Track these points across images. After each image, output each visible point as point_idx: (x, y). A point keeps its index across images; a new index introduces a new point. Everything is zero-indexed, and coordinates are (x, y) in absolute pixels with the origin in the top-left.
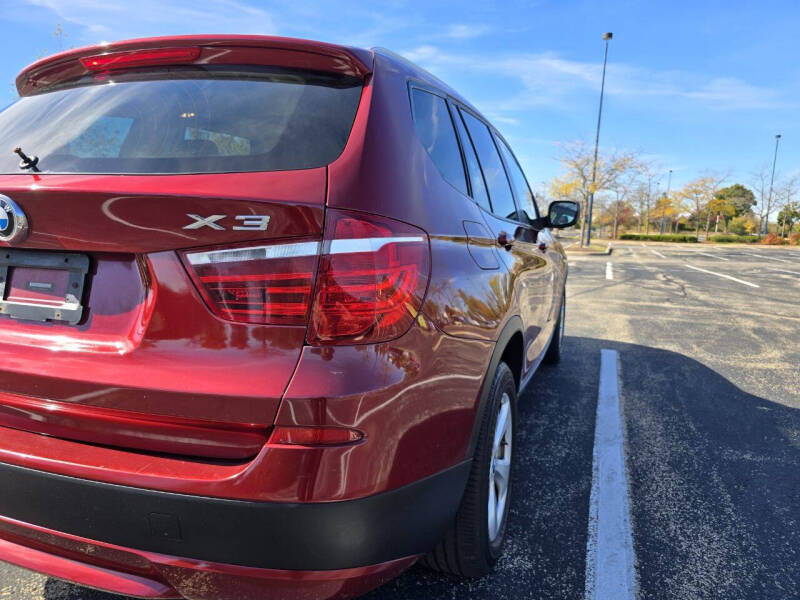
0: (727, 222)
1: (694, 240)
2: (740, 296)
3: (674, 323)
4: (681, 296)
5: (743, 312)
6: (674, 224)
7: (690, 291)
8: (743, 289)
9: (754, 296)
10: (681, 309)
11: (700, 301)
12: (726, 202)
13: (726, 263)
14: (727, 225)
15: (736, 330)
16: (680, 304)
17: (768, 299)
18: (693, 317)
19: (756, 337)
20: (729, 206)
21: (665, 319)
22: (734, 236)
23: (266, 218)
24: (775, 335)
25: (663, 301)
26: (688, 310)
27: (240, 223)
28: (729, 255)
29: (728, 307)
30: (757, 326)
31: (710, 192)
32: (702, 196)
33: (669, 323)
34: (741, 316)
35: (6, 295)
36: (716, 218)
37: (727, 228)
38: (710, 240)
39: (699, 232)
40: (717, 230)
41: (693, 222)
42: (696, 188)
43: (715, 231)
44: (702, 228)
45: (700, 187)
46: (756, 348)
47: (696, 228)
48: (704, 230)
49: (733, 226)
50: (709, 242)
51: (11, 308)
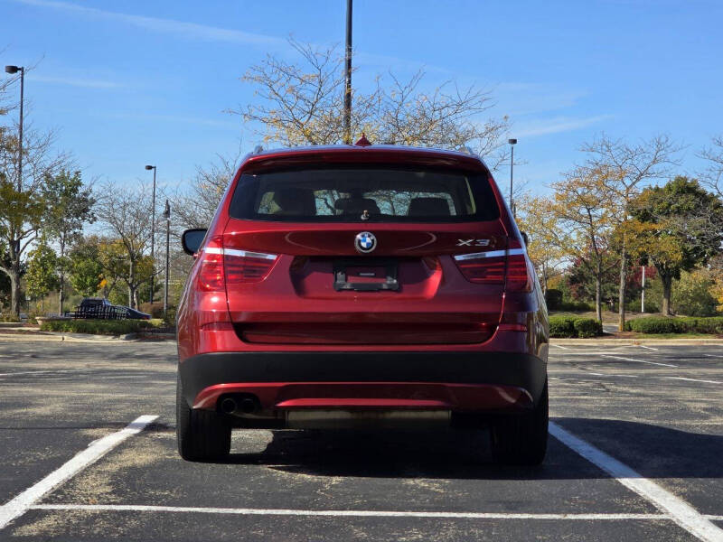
1: (595, 330)
2: (690, 389)
4: (604, 391)
5: (693, 399)
7: (613, 387)
10: (608, 400)
11: (631, 394)
12: (658, 228)
14: (668, 292)
15: (684, 409)
16: (604, 397)
18: (626, 404)
19: (707, 413)
20: (667, 240)
21: (589, 405)
22: (686, 318)
23: (488, 241)
25: (579, 395)
26: (619, 400)
27: (478, 243)
29: (672, 397)
31: (620, 202)
32: (600, 211)
33: (596, 407)
34: (689, 401)
35: (346, 280)
36: (638, 274)
37: (669, 303)
38: (630, 330)
39: (603, 314)
40: (645, 308)
41: (581, 285)
42: (586, 191)
43: (639, 311)
44: (608, 302)
45: (594, 191)
46: (706, 417)
47: (591, 305)
48: (614, 310)
49: (684, 296)
50: (629, 333)
51: (353, 285)
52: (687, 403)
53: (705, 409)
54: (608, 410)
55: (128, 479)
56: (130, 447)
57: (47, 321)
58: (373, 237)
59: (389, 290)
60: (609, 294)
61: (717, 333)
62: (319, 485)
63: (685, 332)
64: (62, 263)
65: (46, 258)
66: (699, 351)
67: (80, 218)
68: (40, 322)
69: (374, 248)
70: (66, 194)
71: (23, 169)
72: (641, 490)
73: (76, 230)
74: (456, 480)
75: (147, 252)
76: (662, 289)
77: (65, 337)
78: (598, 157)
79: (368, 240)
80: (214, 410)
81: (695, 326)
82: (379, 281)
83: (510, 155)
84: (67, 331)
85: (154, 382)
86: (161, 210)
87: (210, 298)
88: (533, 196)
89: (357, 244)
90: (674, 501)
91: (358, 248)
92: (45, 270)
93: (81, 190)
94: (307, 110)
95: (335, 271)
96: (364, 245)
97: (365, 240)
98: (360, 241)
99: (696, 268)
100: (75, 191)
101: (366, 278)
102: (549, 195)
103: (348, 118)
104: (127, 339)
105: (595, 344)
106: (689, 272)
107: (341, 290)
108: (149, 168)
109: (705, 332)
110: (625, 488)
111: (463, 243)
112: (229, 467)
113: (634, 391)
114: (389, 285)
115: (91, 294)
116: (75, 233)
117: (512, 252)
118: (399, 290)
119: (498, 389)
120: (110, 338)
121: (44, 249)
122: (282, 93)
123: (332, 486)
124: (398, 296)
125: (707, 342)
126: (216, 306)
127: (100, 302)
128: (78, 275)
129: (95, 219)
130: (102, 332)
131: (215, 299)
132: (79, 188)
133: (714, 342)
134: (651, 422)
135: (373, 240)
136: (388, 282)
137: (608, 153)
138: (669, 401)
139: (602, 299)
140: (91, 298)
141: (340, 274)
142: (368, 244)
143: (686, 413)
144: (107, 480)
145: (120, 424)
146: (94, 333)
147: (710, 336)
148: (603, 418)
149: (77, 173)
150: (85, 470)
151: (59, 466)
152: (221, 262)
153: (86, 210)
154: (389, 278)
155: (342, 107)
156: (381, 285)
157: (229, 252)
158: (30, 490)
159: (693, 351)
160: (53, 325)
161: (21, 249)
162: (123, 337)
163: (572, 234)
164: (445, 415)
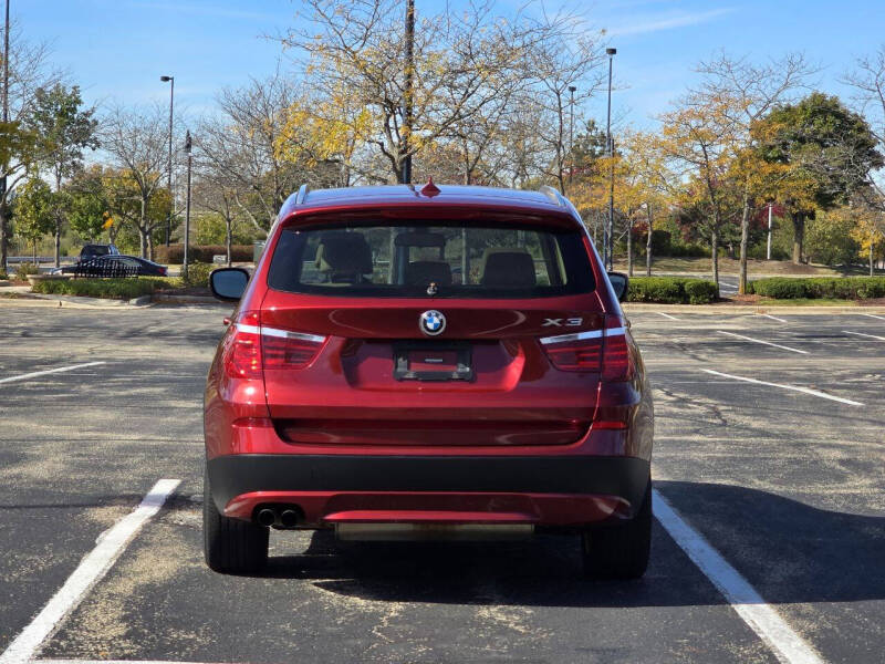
0: (799, 229)
1: (710, 294)
2: (823, 420)
3: (719, 459)
4: (720, 425)
5: (826, 442)
6: (638, 237)
7: (731, 416)
8: (832, 411)
9: (851, 419)
10: (724, 443)
11: (753, 430)
13: (802, 360)
14: (800, 235)
15: (815, 462)
16: (720, 436)
17: (874, 422)
18: (746, 451)
19: (843, 468)
21: (702, 455)
22: (823, 275)
23: (581, 319)
24: (871, 465)
25: (690, 433)
26: (737, 443)
27: (569, 322)
28: (813, 338)
29: (801, 437)
30: (845, 456)
32: (718, 148)
33: (710, 458)
34: (824, 446)
35: (409, 367)
36: (764, 212)
37: (801, 247)
38: (753, 292)
39: (720, 261)
40: (771, 254)
41: (693, 224)
42: (701, 123)
43: (764, 258)
44: (727, 248)
45: (710, 124)
46: (841, 478)
47: (706, 248)
48: (734, 256)
49: (821, 238)
50: (752, 297)
51: (417, 374)
52: (820, 450)
53: (842, 462)
54: (724, 465)
55: (146, 610)
56: (147, 545)
57: (41, 279)
58: (441, 317)
59: (461, 379)
60: (728, 237)
61: (859, 298)
62: (374, 618)
63: (820, 297)
64: (57, 199)
65: (39, 194)
66: (836, 324)
67: (80, 144)
68: (31, 281)
69: (441, 331)
70: (62, 114)
71: (10, 90)
72: (763, 628)
73: (76, 159)
74: (540, 608)
75: (163, 183)
76: (793, 230)
77: (63, 302)
78: (716, 79)
79: (436, 320)
80: (249, 520)
81: (833, 288)
82: (448, 369)
83: (608, 77)
84: (65, 293)
85: (173, 403)
86: (180, 139)
87: (244, 387)
88: (635, 130)
89: (421, 324)
90: (801, 649)
91: (423, 329)
92: (38, 208)
93: (81, 109)
94: (360, 35)
95: (396, 356)
96: (430, 326)
97: (432, 321)
98: (425, 321)
99: (834, 206)
100: (74, 110)
101: (432, 364)
102: (656, 129)
103: (410, 44)
104: (138, 304)
105: (711, 313)
106: (826, 211)
107: (402, 380)
108: (166, 79)
109: (843, 297)
110: (741, 622)
111: (551, 322)
112: (267, 582)
113: (755, 425)
114: (460, 374)
115: (94, 236)
116: (73, 163)
117: (611, 332)
118: (472, 381)
119: (597, 500)
120: (118, 302)
121: (37, 181)
122: (329, 14)
123: (391, 620)
124: (471, 387)
125: (847, 310)
126: (251, 398)
127: (105, 249)
128: (77, 214)
129: (98, 145)
130: (108, 295)
131: (250, 391)
132: (78, 107)
133: (854, 310)
134: (776, 489)
135: (441, 321)
136: (460, 370)
137: (729, 75)
138: (797, 445)
139: (720, 243)
140: (94, 242)
141: (401, 360)
142: (435, 325)
143: (818, 471)
144: (120, 612)
145: (133, 496)
146: (98, 296)
147: (851, 302)
148: (717, 482)
149: (74, 88)
150: (93, 592)
151: (62, 585)
152: (257, 344)
153: (88, 133)
154: (461, 365)
155: (403, 32)
156: (451, 374)
157: (268, 331)
158: (28, 630)
159: (829, 324)
160: (48, 285)
161: (8, 187)
162: (134, 301)
163: (683, 177)
164: (528, 527)
